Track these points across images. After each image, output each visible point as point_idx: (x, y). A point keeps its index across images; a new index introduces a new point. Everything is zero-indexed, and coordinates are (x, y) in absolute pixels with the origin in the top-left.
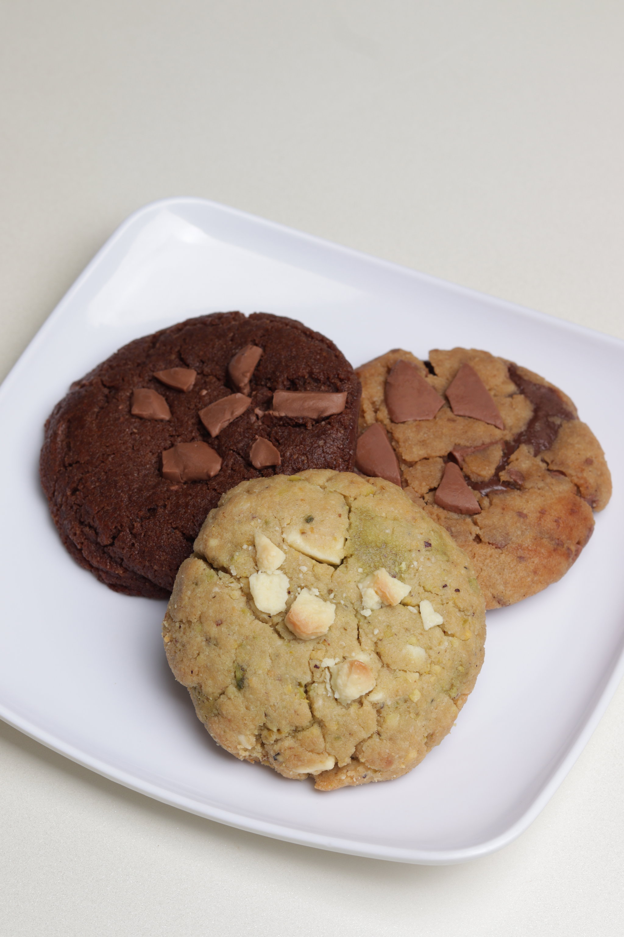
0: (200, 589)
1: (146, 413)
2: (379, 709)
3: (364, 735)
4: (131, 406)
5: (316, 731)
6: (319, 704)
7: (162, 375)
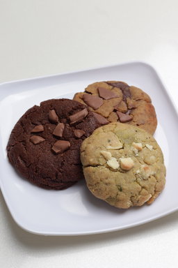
0: (96, 174)
1: (38, 142)
2: (154, 176)
3: (154, 184)
4: (33, 142)
5: (144, 190)
6: (141, 183)
7: (34, 131)
